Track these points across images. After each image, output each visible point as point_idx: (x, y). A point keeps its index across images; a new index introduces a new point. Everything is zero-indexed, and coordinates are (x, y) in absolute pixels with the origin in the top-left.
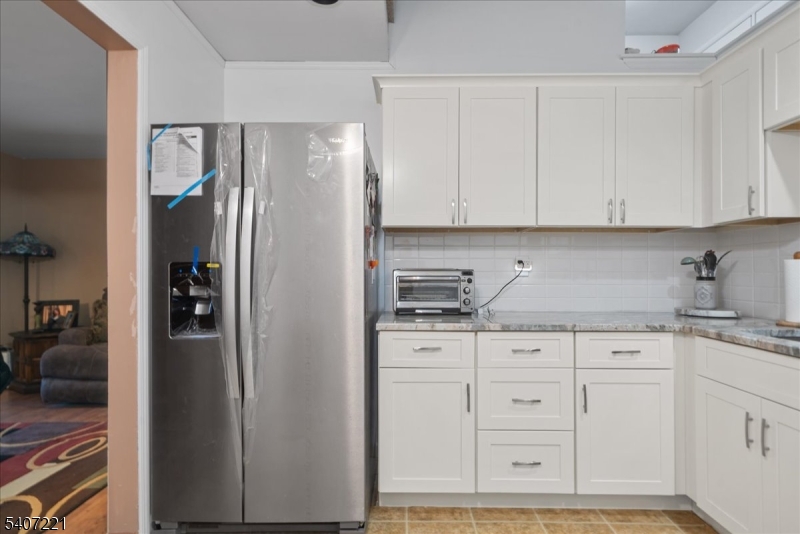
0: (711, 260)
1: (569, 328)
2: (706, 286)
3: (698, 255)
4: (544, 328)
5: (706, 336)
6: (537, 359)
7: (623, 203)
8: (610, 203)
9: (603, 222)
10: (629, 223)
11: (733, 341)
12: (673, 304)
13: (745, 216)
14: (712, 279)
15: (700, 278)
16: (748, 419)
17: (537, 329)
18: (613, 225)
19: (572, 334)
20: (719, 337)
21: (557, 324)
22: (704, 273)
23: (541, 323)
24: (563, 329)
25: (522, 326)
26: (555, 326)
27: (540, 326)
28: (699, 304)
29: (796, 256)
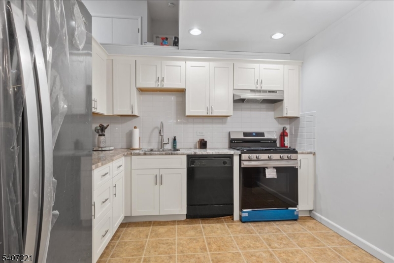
2: (102, 138)
7: (96, 101)
14: (104, 135)
16: (157, 176)
22: (100, 134)
28: (101, 146)
29: (135, 128)
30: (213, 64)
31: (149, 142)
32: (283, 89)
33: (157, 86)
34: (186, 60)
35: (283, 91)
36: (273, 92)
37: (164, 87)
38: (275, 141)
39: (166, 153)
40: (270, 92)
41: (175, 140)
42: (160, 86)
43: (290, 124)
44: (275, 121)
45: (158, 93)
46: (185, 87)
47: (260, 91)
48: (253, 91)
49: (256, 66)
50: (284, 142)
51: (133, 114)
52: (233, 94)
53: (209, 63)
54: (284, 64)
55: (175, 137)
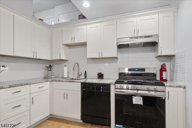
0: (50, 67)
1: (29, 84)
2: (50, 71)
3: (48, 65)
4: (22, 85)
5: (56, 81)
6: (20, 93)
7: (36, 53)
8: (34, 52)
9: (32, 57)
10: (38, 58)
11: (62, 81)
12: (43, 76)
13: (59, 59)
14: (51, 70)
15: (49, 70)
16: (64, 94)
17: (21, 85)
18: (34, 58)
19: (29, 85)
20: (59, 81)
21: (26, 83)
22: (49, 69)
23: (21, 83)
24: (27, 84)
25: (16, 85)
26: (25, 84)
27: (21, 84)
28: (49, 76)
29: (65, 66)
30: (103, 24)
31: (74, 74)
32: (158, 34)
33: (71, 43)
34: (86, 24)
35: (157, 36)
36: (149, 37)
37: (75, 42)
38: (155, 75)
39: (69, 81)
40: (145, 37)
41: (86, 73)
42: (73, 42)
43: (170, 61)
44: (156, 59)
45: (78, 46)
46: (86, 41)
47: (137, 38)
48: (131, 38)
49: (134, 19)
50: (162, 76)
51: (61, 59)
52: (117, 42)
53: (100, 24)
54: (158, 13)
55: (86, 71)
